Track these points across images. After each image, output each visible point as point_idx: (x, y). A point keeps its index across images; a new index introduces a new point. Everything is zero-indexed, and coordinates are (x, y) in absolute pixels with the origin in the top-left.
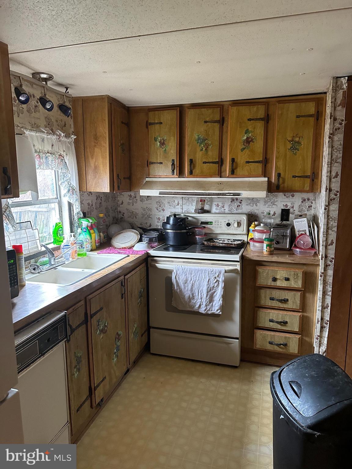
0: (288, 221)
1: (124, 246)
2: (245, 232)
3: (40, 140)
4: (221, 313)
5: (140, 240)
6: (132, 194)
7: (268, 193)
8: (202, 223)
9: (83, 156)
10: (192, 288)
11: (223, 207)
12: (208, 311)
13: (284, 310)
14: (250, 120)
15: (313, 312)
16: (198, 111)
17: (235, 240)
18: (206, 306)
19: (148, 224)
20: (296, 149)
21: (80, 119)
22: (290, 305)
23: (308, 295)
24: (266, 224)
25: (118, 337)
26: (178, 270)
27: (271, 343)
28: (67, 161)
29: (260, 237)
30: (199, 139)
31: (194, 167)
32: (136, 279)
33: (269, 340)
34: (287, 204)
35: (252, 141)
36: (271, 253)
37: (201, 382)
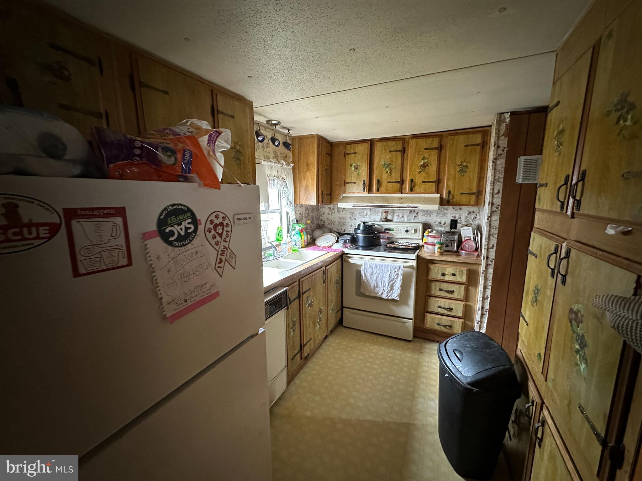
0: (456, 229)
1: (325, 245)
2: (420, 237)
3: (270, 168)
4: (399, 299)
5: (337, 241)
6: (332, 206)
7: (440, 206)
8: (386, 229)
9: (298, 179)
10: (376, 279)
11: (403, 217)
12: (389, 297)
13: (451, 299)
14: (426, 149)
15: (475, 302)
16: (385, 143)
17: (412, 244)
18: (388, 293)
19: (343, 230)
20: (464, 172)
21: (297, 152)
22: (455, 295)
23: (471, 288)
24: (437, 231)
25: (320, 311)
26: (366, 264)
27: (438, 324)
28: (287, 182)
29: (433, 241)
30: (385, 164)
31: (381, 186)
32: (334, 270)
33: (437, 321)
34: (455, 216)
35: (427, 165)
36: (441, 254)
37: (382, 350)
